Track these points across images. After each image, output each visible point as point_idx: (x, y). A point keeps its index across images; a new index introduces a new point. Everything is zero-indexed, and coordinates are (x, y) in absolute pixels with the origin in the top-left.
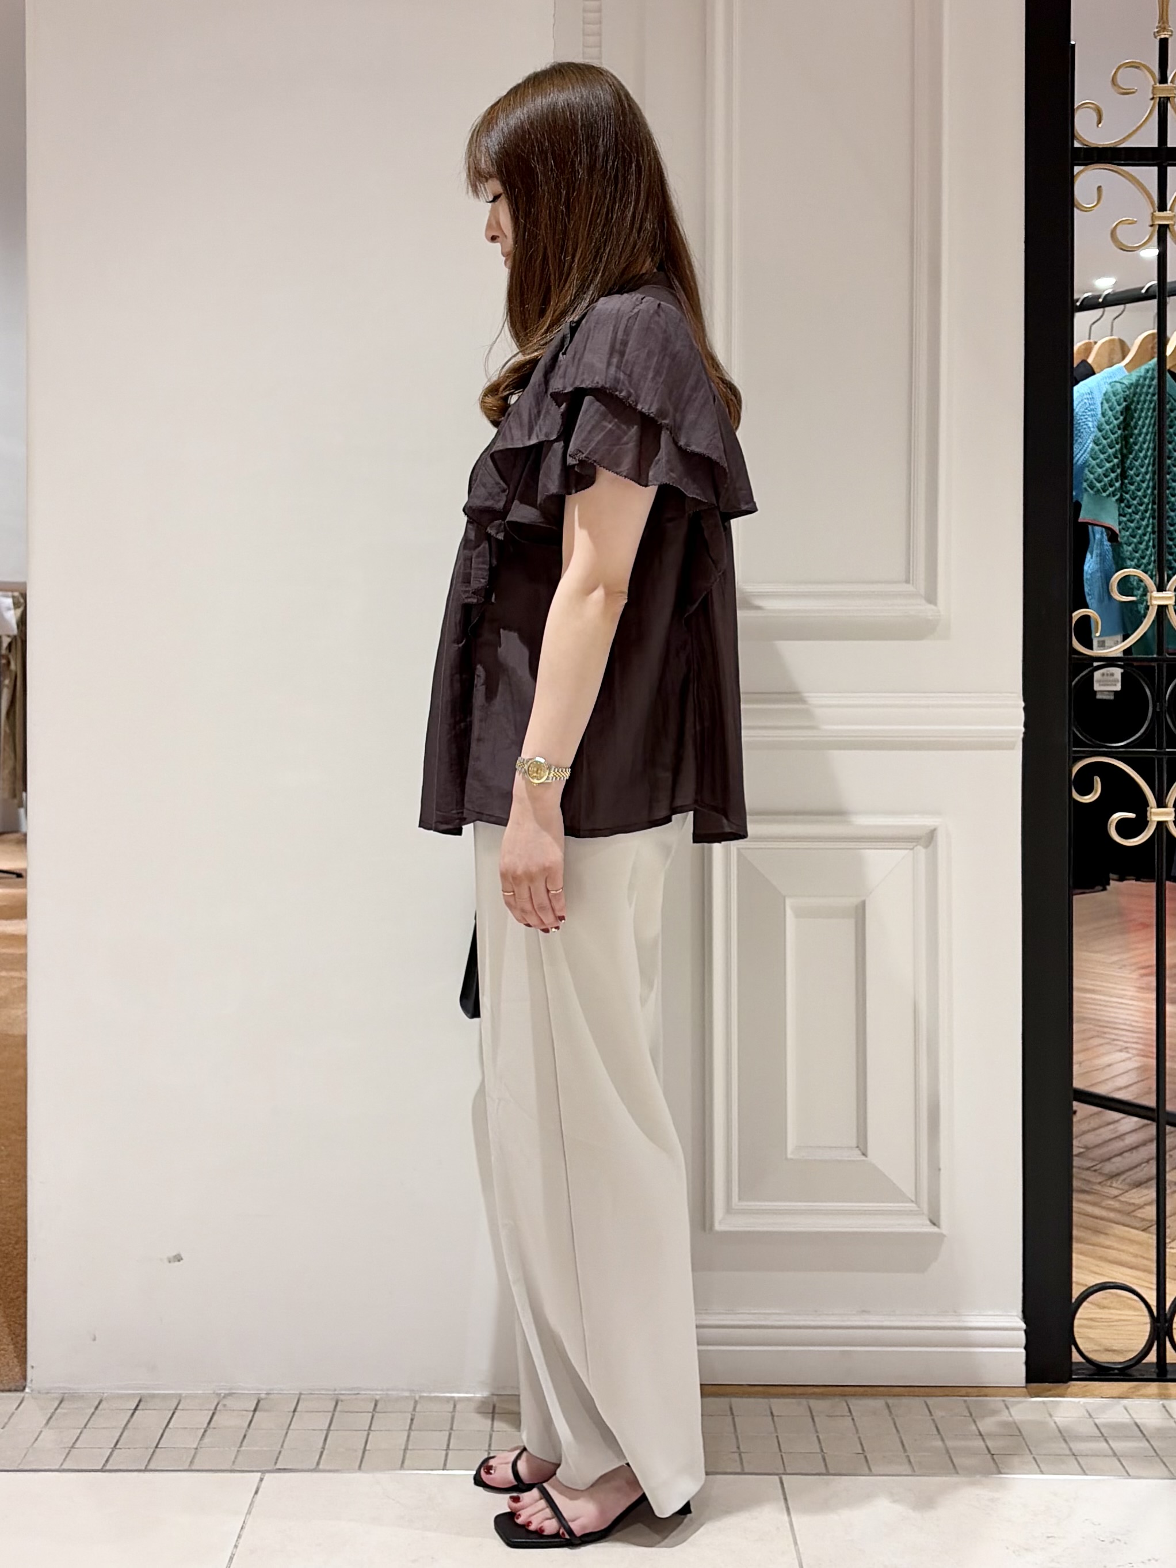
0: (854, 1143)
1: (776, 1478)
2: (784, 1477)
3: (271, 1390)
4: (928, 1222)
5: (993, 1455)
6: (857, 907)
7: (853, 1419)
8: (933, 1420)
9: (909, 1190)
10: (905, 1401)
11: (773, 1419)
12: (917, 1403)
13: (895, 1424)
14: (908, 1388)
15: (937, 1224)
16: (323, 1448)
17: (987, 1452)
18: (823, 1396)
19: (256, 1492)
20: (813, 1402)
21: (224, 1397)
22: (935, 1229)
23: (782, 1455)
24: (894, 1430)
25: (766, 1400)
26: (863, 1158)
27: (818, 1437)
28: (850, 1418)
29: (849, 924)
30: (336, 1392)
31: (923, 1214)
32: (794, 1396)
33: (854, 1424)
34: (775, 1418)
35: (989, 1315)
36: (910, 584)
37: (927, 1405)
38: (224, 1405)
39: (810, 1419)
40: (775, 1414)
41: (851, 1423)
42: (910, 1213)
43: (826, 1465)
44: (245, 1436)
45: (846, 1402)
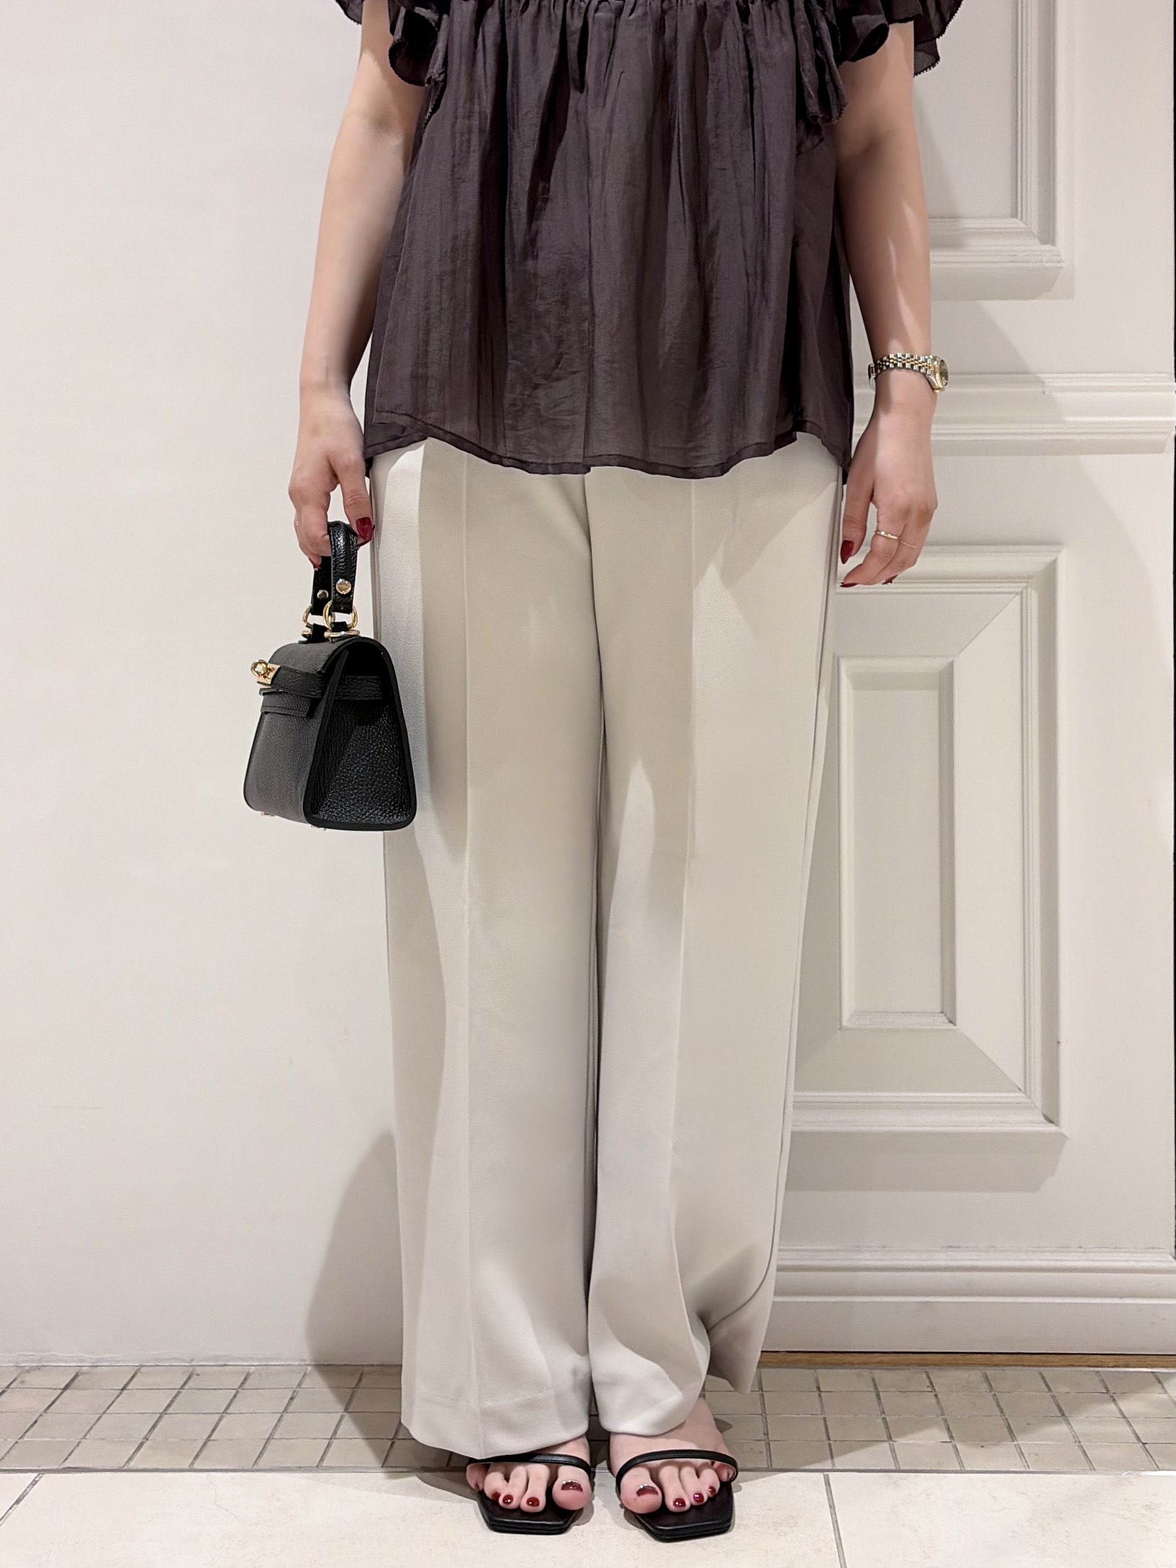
0: (936, 1006)
1: (820, 1476)
2: (831, 1475)
3: (98, 1361)
4: (1042, 1119)
5: (1144, 1444)
6: (940, 673)
7: (936, 1396)
8: (1053, 1397)
9: (1016, 1077)
10: (1009, 1372)
11: (820, 1395)
12: (1029, 1375)
13: (997, 1402)
14: (1015, 1356)
15: (1054, 1120)
16: (146, 1438)
17: (1135, 1441)
18: (894, 1366)
19: (18, 1501)
20: (878, 1374)
21: (28, 1372)
22: (1052, 1128)
23: (830, 1445)
24: (997, 1409)
25: (812, 1371)
26: (952, 1026)
27: (884, 1419)
28: (932, 1394)
29: (928, 700)
30: (193, 1363)
31: (1036, 1107)
32: (852, 1365)
33: (938, 1402)
34: (823, 1394)
35: (1129, 1252)
36: (1017, 217)
37: (1043, 1378)
38: (22, 1382)
39: (874, 1395)
40: (822, 1390)
41: (934, 1400)
42: (1017, 1106)
43: (895, 1458)
44: (36, 1422)
45: (926, 1372)
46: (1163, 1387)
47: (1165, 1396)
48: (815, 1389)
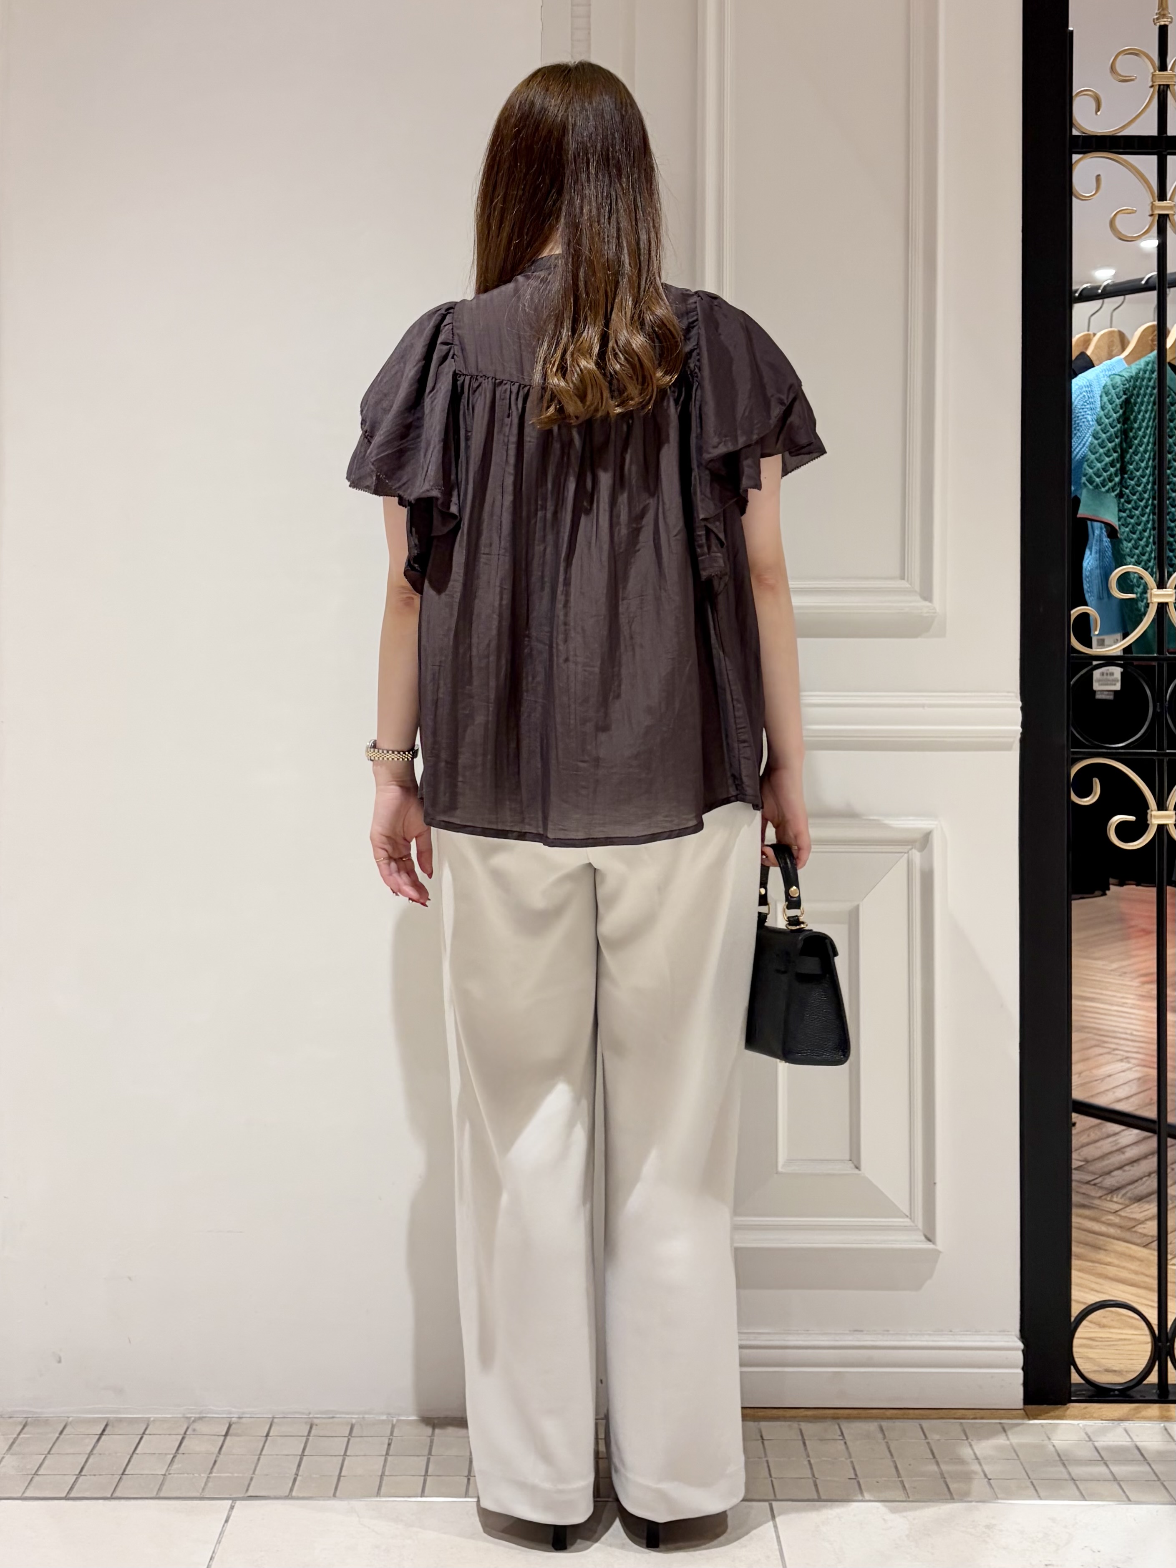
0: (847, 1156)
1: (767, 1504)
2: (774, 1504)
3: (242, 1413)
4: (923, 1238)
5: (989, 1479)
6: (850, 912)
8: (928, 1443)
9: (903, 1205)
10: (899, 1423)
11: (763, 1443)
12: (911, 1426)
13: (889, 1448)
14: (902, 1411)
15: (932, 1239)
16: (297, 1475)
17: (983, 1477)
18: (815, 1419)
19: (227, 1521)
20: (804, 1426)
21: (195, 1422)
22: (930, 1246)
23: (772, 1481)
24: (888, 1454)
25: (756, 1424)
26: (857, 1171)
27: (809, 1461)
28: (842, 1442)
29: (842, 930)
30: (311, 1416)
31: (918, 1229)
32: (785, 1419)
33: (847, 1448)
34: (766, 1442)
35: (986, 1335)
36: (904, 579)
37: (922, 1428)
38: (194, 1430)
39: (801, 1443)
40: (765, 1438)
41: (843, 1447)
42: (905, 1229)
43: (817, 1491)
44: (215, 1462)
45: (839, 1425)
46: (1007, 1435)
47: (1008, 1442)
48: (759, 1438)
